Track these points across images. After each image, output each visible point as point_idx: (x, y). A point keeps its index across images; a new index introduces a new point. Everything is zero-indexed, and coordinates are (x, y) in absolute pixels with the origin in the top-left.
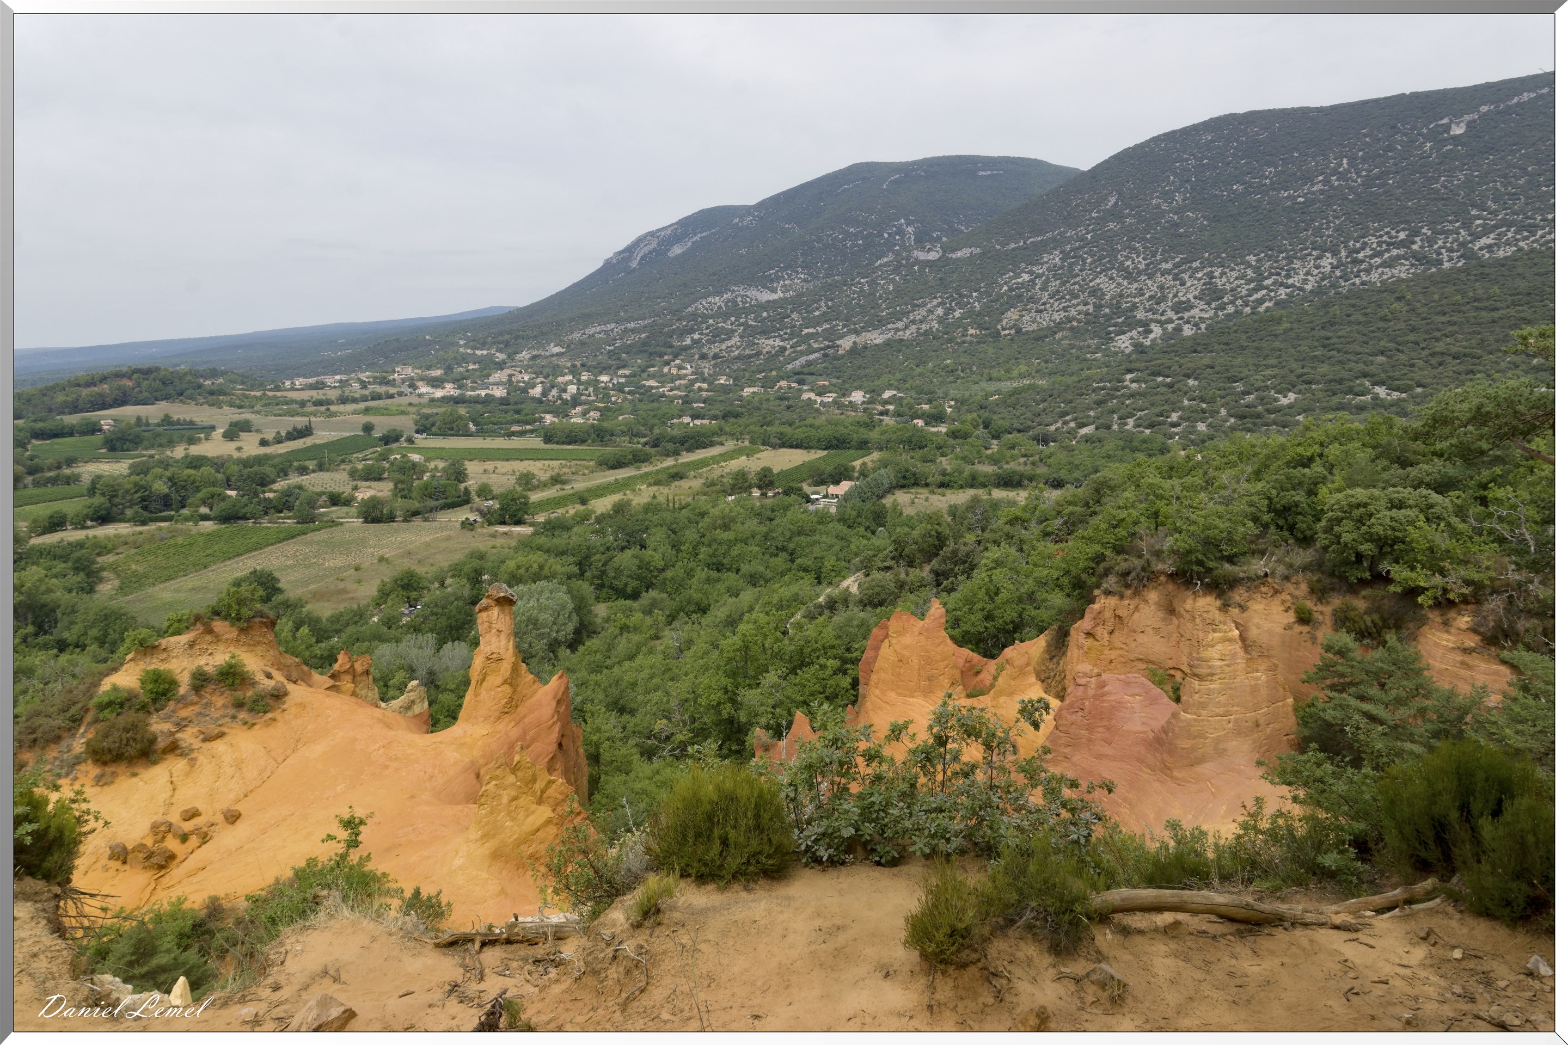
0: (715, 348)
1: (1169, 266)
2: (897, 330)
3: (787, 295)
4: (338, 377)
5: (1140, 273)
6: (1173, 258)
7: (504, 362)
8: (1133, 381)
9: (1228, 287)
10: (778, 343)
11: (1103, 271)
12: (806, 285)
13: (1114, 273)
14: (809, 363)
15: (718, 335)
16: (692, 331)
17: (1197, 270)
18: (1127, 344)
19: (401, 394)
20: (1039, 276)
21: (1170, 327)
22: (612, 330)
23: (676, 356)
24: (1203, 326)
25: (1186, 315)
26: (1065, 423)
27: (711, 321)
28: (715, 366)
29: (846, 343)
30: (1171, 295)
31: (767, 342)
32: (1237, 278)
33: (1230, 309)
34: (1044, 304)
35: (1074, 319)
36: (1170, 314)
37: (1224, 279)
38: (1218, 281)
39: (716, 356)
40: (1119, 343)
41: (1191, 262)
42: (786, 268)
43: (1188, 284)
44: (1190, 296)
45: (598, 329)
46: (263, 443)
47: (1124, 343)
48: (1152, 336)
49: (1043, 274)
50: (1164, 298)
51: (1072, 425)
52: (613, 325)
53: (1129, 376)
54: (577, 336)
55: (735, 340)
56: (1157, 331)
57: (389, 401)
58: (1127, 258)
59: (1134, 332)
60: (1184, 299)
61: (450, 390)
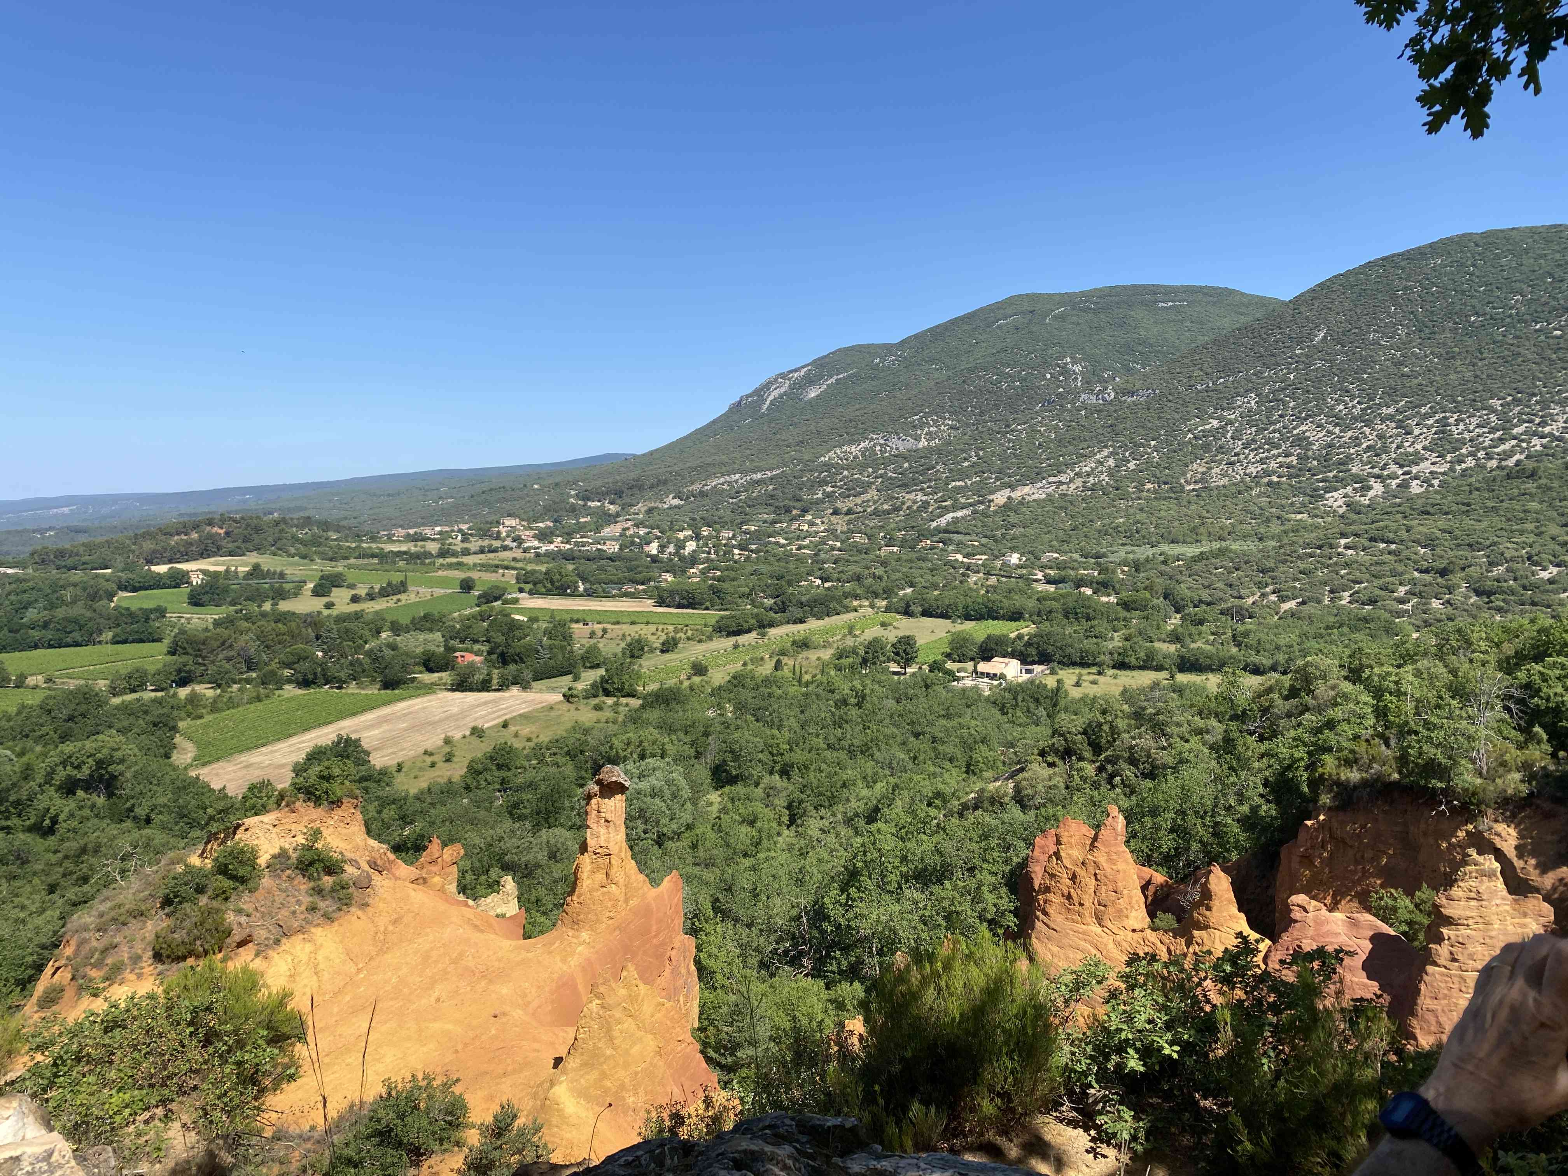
0: (850, 503)
1: (1391, 410)
2: (1061, 483)
3: (932, 444)
4: (438, 529)
5: (1355, 419)
6: (1397, 402)
7: (618, 515)
8: (1347, 547)
9: (1466, 436)
10: (920, 497)
11: (1310, 416)
12: (953, 433)
13: (1323, 419)
14: (956, 521)
15: (853, 489)
16: (823, 483)
17: (1427, 416)
18: (1340, 502)
19: (505, 548)
20: (1231, 422)
21: (1394, 483)
22: (736, 481)
23: (805, 511)
24: (1436, 482)
25: (1414, 470)
26: (1263, 595)
27: (846, 473)
28: (849, 523)
29: (1000, 498)
30: (1394, 446)
31: (908, 496)
32: (1478, 426)
33: (1470, 462)
34: (1236, 455)
35: (1274, 472)
36: (1394, 468)
37: (1461, 427)
38: (1454, 429)
39: (849, 512)
40: (1330, 502)
41: (1419, 406)
42: (930, 414)
43: (1416, 432)
44: (1419, 447)
45: (722, 480)
46: (355, 599)
47: (1336, 500)
48: (1371, 494)
49: (1236, 419)
50: (1385, 450)
51: (1273, 598)
52: (737, 476)
53: (1343, 541)
54: (696, 487)
55: (872, 494)
56: (1377, 488)
57: (491, 555)
58: (1338, 401)
59: (1349, 489)
60: (1411, 450)
61: (557, 544)
